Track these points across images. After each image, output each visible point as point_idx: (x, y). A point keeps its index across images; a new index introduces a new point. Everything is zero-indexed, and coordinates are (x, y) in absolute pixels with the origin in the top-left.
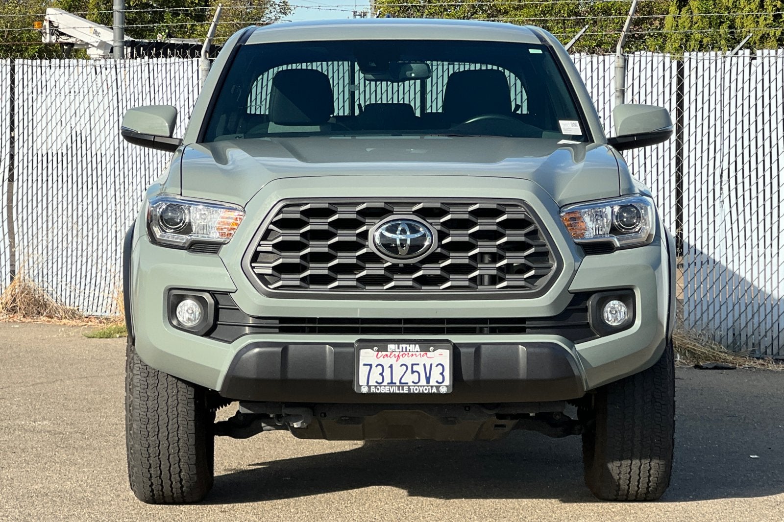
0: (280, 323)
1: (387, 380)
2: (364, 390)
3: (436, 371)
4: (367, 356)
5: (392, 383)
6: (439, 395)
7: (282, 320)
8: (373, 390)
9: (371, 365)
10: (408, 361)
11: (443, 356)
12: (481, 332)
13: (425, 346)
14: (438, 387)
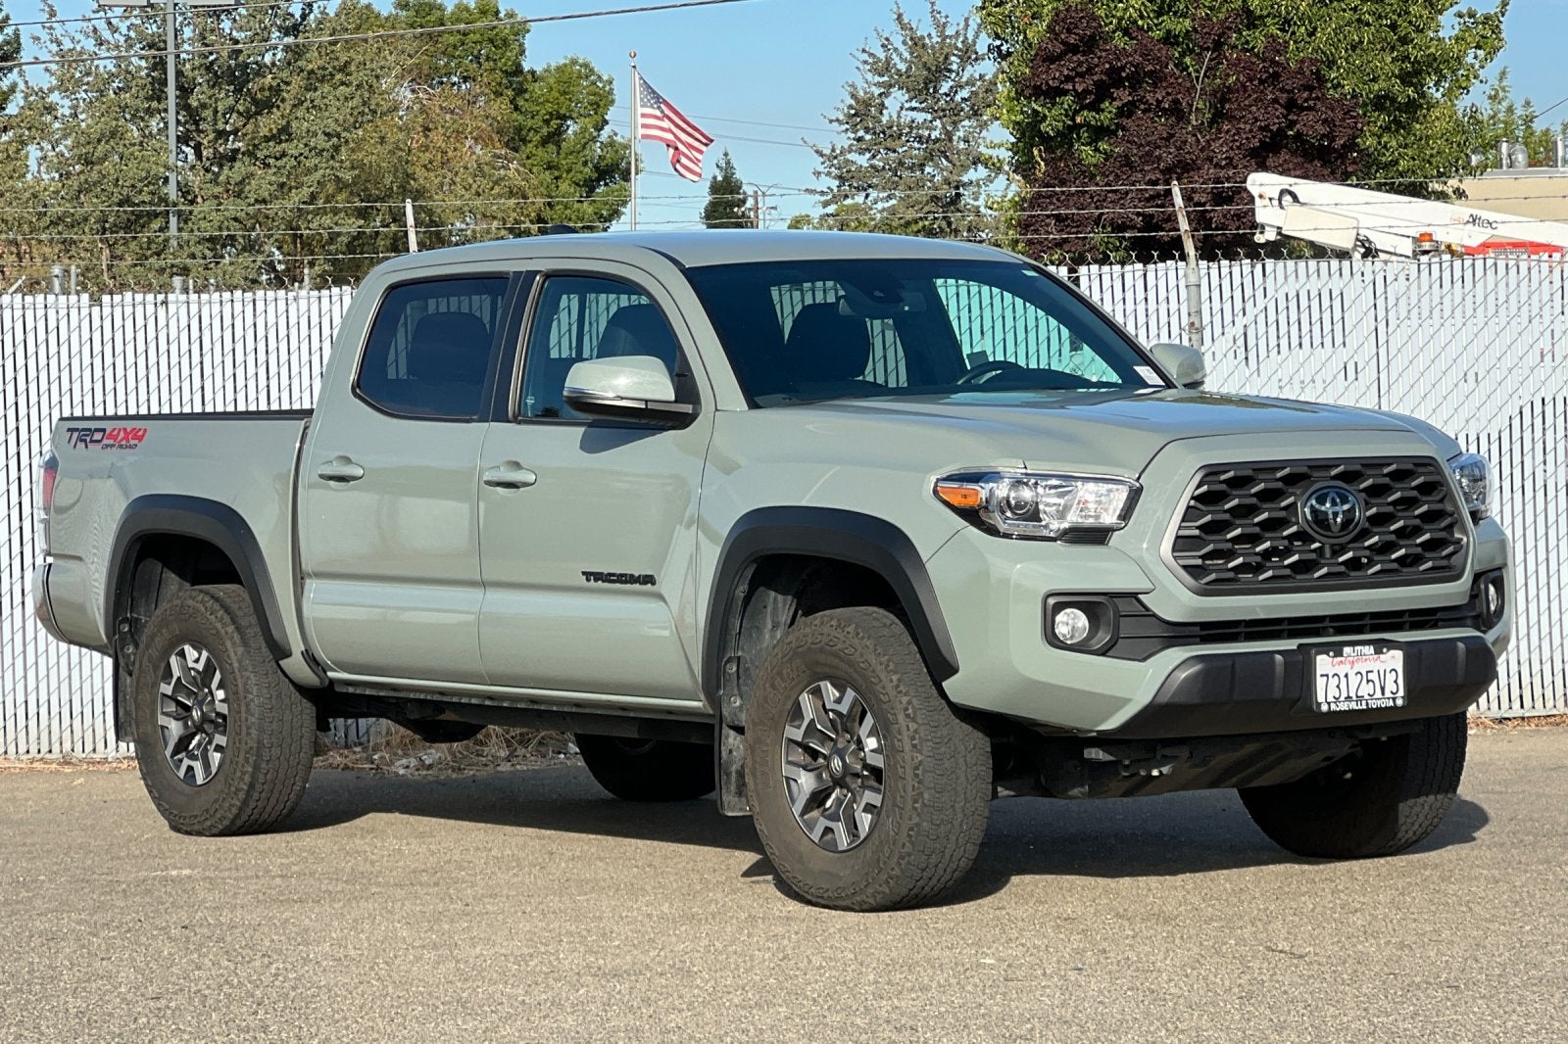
0: (1202, 629)
1: (1344, 695)
2: (1324, 708)
3: (1390, 677)
4: (1323, 663)
5: (1348, 698)
6: (1395, 707)
7: (1204, 625)
8: (1333, 707)
9: (1327, 676)
10: (1363, 667)
11: (1395, 659)
12: (1435, 625)
13: (1380, 646)
14: (1394, 699)
